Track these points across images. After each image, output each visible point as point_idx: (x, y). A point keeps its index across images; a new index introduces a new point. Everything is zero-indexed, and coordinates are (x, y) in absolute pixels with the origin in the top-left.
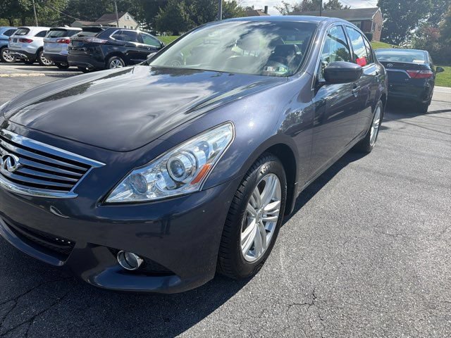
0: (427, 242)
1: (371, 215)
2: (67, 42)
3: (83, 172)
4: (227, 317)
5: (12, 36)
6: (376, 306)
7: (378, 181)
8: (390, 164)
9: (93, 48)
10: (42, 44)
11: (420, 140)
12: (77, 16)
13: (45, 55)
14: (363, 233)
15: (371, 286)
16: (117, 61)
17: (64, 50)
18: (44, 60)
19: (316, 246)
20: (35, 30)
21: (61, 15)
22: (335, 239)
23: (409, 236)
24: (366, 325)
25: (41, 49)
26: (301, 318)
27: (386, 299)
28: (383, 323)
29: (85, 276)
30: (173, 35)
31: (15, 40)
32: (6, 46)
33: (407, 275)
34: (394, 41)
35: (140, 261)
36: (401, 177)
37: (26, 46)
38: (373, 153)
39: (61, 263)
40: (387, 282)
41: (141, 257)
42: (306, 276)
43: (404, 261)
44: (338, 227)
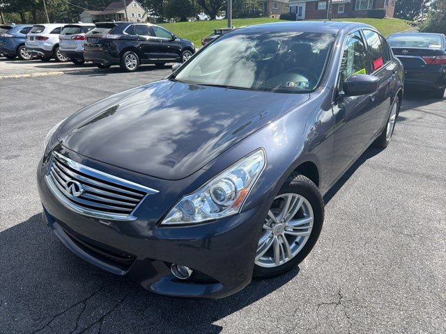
0: (443, 241)
1: (389, 215)
2: (82, 38)
3: (141, 198)
4: (265, 316)
5: (29, 34)
6: (396, 304)
7: (395, 178)
8: (406, 160)
9: (108, 44)
10: (58, 41)
11: (435, 131)
12: (85, 6)
13: (61, 52)
14: (382, 234)
15: (392, 285)
16: (131, 56)
17: (79, 46)
18: (60, 57)
19: (339, 248)
20: (50, 27)
21: (69, 5)
22: (356, 240)
23: (426, 236)
24: (388, 322)
25: (57, 46)
26: (329, 316)
27: (406, 298)
28: (403, 320)
29: (144, 284)
30: (181, 21)
31: (32, 38)
32: (23, 44)
33: (424, 275)
34: (408, 15)
35: (190, 272)
36: (417, 174)
37: (42, 43)
38: (389, 148)
39: (123, 273)
40: (406, 282)
41: (190, 269)
42: (332, 276)
43: (421, 261)
44: (358, 228)
